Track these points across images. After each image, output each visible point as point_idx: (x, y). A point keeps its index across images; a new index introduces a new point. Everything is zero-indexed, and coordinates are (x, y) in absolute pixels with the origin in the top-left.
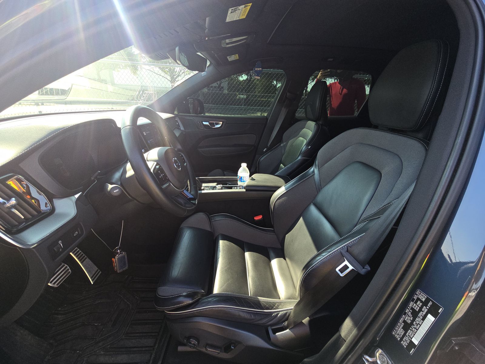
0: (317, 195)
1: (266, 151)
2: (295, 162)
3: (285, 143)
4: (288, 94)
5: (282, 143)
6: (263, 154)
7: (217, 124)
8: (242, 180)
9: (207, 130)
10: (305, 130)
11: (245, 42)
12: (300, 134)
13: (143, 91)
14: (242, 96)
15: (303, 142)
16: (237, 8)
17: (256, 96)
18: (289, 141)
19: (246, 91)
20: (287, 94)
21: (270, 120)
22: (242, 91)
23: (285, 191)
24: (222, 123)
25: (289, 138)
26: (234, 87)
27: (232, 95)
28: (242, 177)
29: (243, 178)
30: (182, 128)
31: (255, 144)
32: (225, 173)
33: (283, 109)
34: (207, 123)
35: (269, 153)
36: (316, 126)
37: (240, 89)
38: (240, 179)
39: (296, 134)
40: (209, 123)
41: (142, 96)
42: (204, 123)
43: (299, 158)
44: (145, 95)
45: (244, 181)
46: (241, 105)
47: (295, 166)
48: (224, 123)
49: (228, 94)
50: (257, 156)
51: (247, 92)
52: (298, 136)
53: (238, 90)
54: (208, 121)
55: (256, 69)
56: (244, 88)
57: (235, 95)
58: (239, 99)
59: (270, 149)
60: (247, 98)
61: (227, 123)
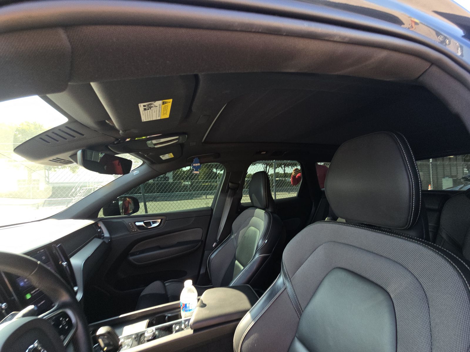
0: (299, 323)
1: (216, 246)
2: (254, 262)
3: (235, 235)
4: (230, 184)
5: (233, 235)
6: (213, 250)
7: (154, 223)
8: (188, 309)
9: (140, 231)
10: (254, 219)
11: (177, 142)
12: (250, 224)
13: (81, 188)
14: (187, 183)
15: (255, 233)
16: (150, 104)
17: (200, 182)
18: (239, 232)
19: (190, 178)
20: (228, 185)
21: (215, 212)
22: (186, 179)
23: (253, 323)
24: (160, 220)
25: (239, 228)
26: (178, 176)
27: (176, 183)
28: (186, 305)
29: (188, 305)
30: (106, 234)
31: (202, 238)
32: (167, 284)
33: (227, 198)
34: (142, 224)
35: (220, 248)
36: (266, 214)
37: (184, 177)
38: (183, 307)
39: (246, 223)
40: (144, 223)
41: (79, 192)
42: (137, 224)
43: (257, 256)
44: (82, 191)
45: (190, 310)
46: (187, 191)
47: (255, 267)
48: (163, 221)
49: (172, 183)
50: (206, 252)
51: (191, 180)
52: (249, 225)
53: (183, 179)
54: (143, 220)
55: (194, 165)
56: (188, 176)
57: (180, 182)
58: (184, 186)
59: (220, 243)
60: (192, 184)
61: (167, 219)
